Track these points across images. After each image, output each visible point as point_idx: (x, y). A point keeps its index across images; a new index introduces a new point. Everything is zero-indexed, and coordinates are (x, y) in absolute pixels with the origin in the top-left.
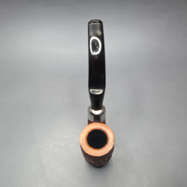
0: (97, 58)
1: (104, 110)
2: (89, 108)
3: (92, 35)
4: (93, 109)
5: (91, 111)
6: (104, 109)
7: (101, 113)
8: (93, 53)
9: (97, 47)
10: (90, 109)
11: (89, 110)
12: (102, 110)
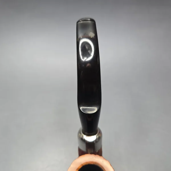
0: (88, 65)
1: (99, 135)
2: (79, 132)
3: (81, 37)
4: (85, 134)
5: (83, 136)
6: (100, 133)
7: (96, 139)
8: (83, 58)
9: (89, 51)
10: (81, 134)
11: (79, 134)
12: (98, 135)
